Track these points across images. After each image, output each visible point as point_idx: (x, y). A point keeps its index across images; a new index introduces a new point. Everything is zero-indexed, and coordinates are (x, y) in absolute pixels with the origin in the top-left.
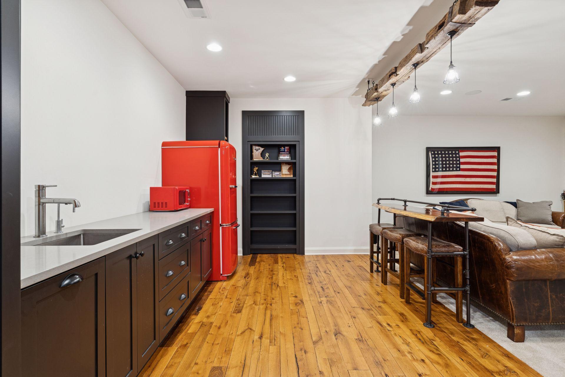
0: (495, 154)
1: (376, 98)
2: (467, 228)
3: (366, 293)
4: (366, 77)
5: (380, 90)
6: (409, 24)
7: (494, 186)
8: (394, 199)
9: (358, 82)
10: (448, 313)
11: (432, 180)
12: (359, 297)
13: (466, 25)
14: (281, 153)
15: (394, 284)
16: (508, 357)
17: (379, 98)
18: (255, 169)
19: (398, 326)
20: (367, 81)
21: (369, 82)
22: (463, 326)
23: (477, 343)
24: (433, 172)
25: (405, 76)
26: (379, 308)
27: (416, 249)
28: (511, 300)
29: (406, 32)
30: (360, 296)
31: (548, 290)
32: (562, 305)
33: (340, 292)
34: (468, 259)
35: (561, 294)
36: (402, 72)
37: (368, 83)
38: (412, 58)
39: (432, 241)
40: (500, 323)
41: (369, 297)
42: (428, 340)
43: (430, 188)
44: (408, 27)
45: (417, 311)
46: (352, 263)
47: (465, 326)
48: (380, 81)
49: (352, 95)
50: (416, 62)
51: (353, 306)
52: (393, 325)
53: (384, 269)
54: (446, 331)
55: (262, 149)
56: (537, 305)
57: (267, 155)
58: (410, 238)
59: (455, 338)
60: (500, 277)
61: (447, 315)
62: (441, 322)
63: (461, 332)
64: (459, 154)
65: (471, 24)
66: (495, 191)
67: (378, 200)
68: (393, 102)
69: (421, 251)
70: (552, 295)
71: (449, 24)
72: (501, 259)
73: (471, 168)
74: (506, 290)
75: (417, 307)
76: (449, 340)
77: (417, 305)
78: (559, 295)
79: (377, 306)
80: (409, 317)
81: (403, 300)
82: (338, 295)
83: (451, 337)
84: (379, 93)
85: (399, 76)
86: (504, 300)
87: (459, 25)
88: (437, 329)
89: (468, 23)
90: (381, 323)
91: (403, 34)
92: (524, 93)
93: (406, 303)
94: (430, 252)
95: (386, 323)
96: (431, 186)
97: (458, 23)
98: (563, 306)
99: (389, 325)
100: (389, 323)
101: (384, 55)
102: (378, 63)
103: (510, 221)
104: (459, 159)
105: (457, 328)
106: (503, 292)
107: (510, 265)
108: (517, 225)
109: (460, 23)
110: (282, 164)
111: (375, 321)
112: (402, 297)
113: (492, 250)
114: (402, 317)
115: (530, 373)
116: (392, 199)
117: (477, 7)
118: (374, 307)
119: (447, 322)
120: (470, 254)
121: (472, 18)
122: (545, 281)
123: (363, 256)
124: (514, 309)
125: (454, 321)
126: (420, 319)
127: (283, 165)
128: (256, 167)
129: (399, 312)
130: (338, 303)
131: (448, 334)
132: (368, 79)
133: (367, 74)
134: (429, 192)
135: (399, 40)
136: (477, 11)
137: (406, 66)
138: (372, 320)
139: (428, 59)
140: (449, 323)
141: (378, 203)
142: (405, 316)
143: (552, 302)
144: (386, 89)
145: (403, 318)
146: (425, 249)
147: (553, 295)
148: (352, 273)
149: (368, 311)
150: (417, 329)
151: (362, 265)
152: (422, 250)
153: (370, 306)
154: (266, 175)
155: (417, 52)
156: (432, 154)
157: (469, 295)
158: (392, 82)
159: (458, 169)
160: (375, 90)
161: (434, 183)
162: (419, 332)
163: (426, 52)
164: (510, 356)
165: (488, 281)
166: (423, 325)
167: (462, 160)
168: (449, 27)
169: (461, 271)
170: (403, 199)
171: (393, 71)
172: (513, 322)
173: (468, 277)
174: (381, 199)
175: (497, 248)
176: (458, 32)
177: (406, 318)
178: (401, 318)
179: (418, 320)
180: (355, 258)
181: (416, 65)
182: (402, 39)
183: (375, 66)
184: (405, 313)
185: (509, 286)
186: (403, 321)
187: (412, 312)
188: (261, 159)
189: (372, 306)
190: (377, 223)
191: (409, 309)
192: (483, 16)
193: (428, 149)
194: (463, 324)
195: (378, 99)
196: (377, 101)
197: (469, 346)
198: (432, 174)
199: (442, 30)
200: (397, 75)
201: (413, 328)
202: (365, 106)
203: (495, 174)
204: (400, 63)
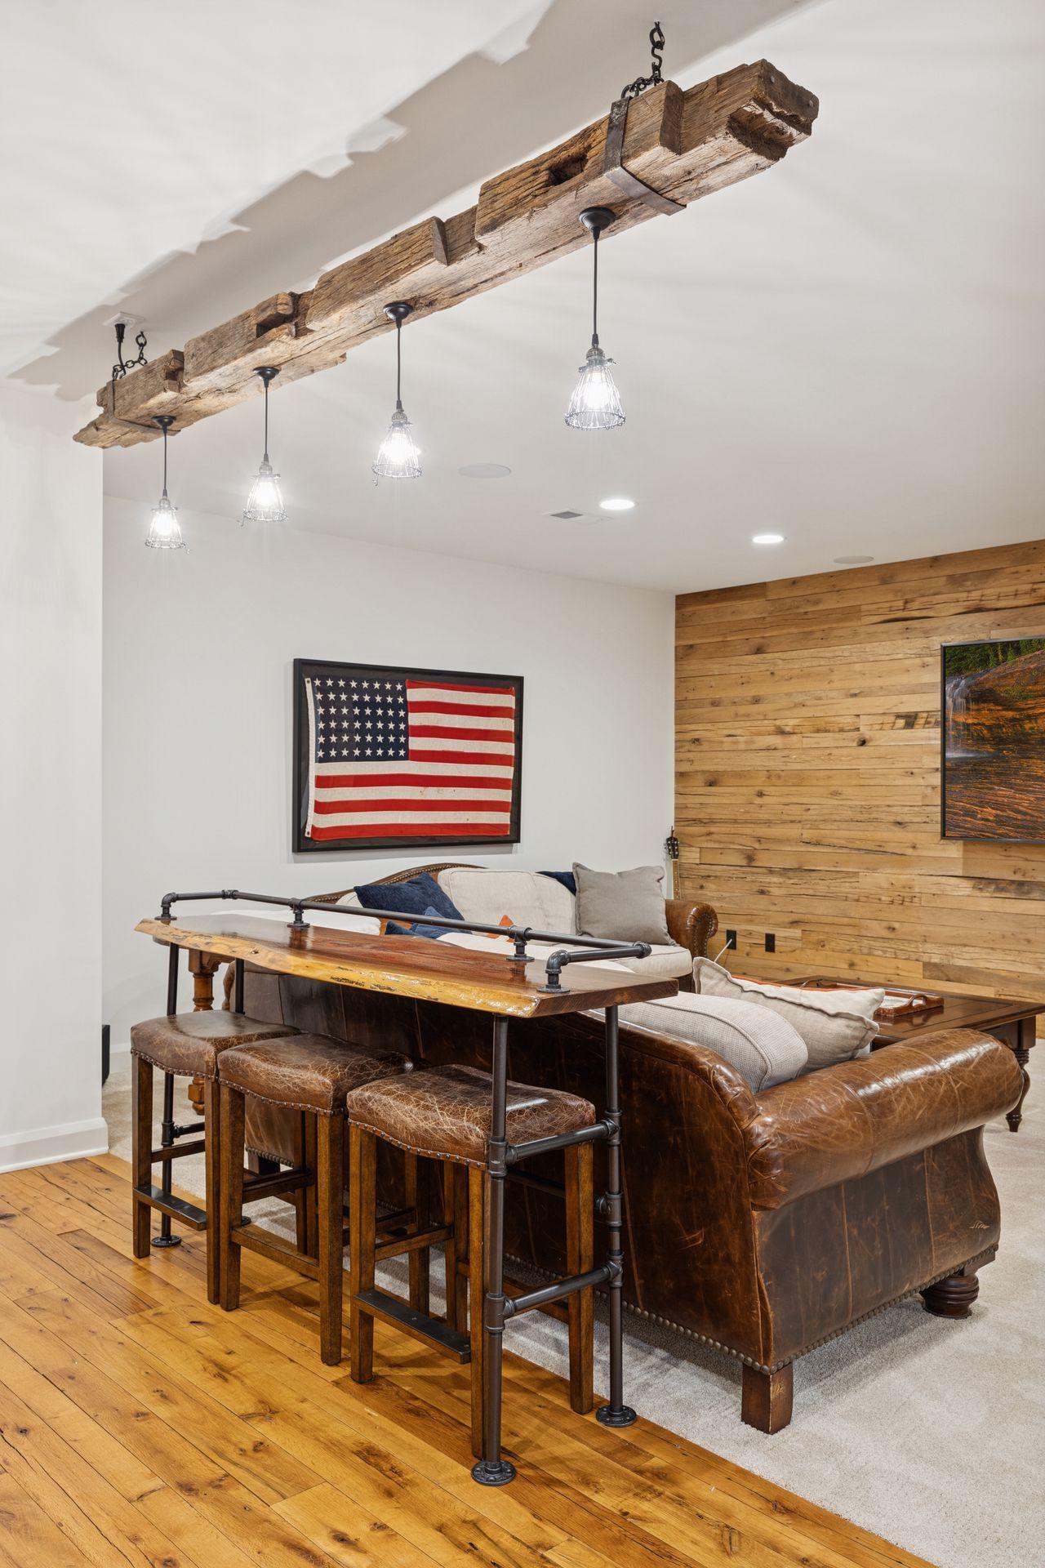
0: (508, 701)
1: (160, 419)
2: (614, 1024)
3: (164, 1387)
4: (112, 303)
5: (195, 385)
6: (395, 115)
7: (504, 818)
8: (233, 895)
9: (69, 319)
10: (529, 1380)
11: (314, 794)
12: (142, 1425)
13: (661, 200)
15: (264, 1295)
16: (787, 1511)
17: (172, 419)
19: (382, 1527)
20: (110, 323)
21: (120, 329)
22: (601, 1425)
23: (682, 1492)
24: (320, 760)
25: (332, 349)
26: (259, 1455)
27: (422, 1139)
28: (762, 1281)
29: (372, 145)
30: (143, 1414)
31: (843, 1213)
32: (871, 1255)
33: (31, 1421)
34: (616, 1148)
35: (869, 1219)
36: (327, 326)
37: (115, 334)
38: (398, 273)
39: (508, 1095)
40: (693, 1366)
41: (187, 1407)
42: (526, 1551)
43: (309, 829)
44: (388, 123)
45: (416, 1412)
46: (21, 1222)
47: (607, 1423)
48: (203, 339)
49: (13, 376)
50: (408, 297)
51: (135, 1492)
52: (359, 1530)
53: (224, 1235)
54: (561, 1476)
56: (822, 1276)
58: (378, 1088)
59: (605, 1500)
60: (727, 1202)
61: (526, 1390)
62: (525, 1433)
63: (608, 1455)
64: (403, 693)
65: (676, 205)
66: (509, 833)
67: (166, 906)
68: (266, 457)
69: (449, 1145)
70: (853, 1230)
71: (609, 173)
72: (733, 1134)
73: (441, 749)
74: (747, 1245)
75: (407, 1389)
76: (591, 1518)
77: (406, 1379)
79: (248, 1445)
80: (402, 1458)
81: (341, 1372)
82: (23, 1443)
83: (590, 1500)
84: (184, 396)
85: (309, 338)
86: (738, 1287)
87: (642, 189)
88: (528, 1479)
89: (669, 195)
90: (308, 1545)
91: (354, 150)
92: (618, 504)
93: (361, 1383)
94: (502, 1150)
95: (325, 1532)
96: (314, 820)
97: (641, 182)
98: (873, 1259)
99: (341, 1538)
100: (342, 1528)
101: (237, 220)
102: (193, 251)
103: (707, 976)
104: (406, 715)
105: (588, 1445)
106: (736, 1256)
107: (766, 1155)
108: (730, 987)
109: (645, 184)
111: (274, 1544)
112: (331, 1357)
113: (701, 1104)
114: (376, 1466)
115: (869, 1552)
116: (224, 896)
117: (732, 143)
118: (235, 1457)
119: (544, 1426)
120: (625, 1127)
121: (691, 180)
123: (64, 1170)
124: (771, 1315)
125: (557, 1409)
126: (446, 1452)
129: (349, 1443)
130: (46, 1501)
131: (574, 1486)
132: (119, 315)
133: (123, 289)
134: (305, 843)
135: (327, 172)
136: (723, 159)
137: (361, 302)
138: (257, 1542)
139: (458, 295)
140: (551, 1430)
141: (166, 917)
142: (386, 1457)
143: (854, 1255)
144: (223, 384)
145: (381, 1470)
146: (473, 1139)
147: (855, 1226)
148: (53, 1287)
149: (216, 1492)
150: (460, 1509)
151: (77, 1223)
152: (456, 1142)
153: (214, 1457)
155: (430, 255)
156: (316, 690)
157: (617, 1293)
158: (269, 360)
159: (402, 753)
160: (167, 378)
161: (321, 808)
162: (474, 1524)
163: (467, 264)
164: (789, 1505)
165: (677, 1220)
166: (474, 1482)
167: (415, 719)
168: (603, 185)
169: (590, 1198)
170: (288, 896)
171: (285, 309)
172: (766, 1364)
173: (617, 1223)
174: (176, 898)
175: (723, 1096)
176: (619, 218)
177: (392, 1469)
178: (374, 1477)
179: (442, 1457)
180: (33, 1193)
181: (402, 311)
182: (343, 174)
183: (179, 259)
184: (382, 1444)
185: (757, 1233)
186: (389, 1494)
187: (400, 1422)
189: (221, 1455)
190: (162, 1012)
191: (386, 1414)
192: (726, 184)
193: (304, 669)
194: (599, 1417)
195: (170, 423)
196: (165, 433)
197: (662, 1515)
198: (315, 769)
199: (570, 189)
200: (300, 332)
201: (445, 1517)
202: (90, 444)
203: (507, 772)
204: (329, 282)
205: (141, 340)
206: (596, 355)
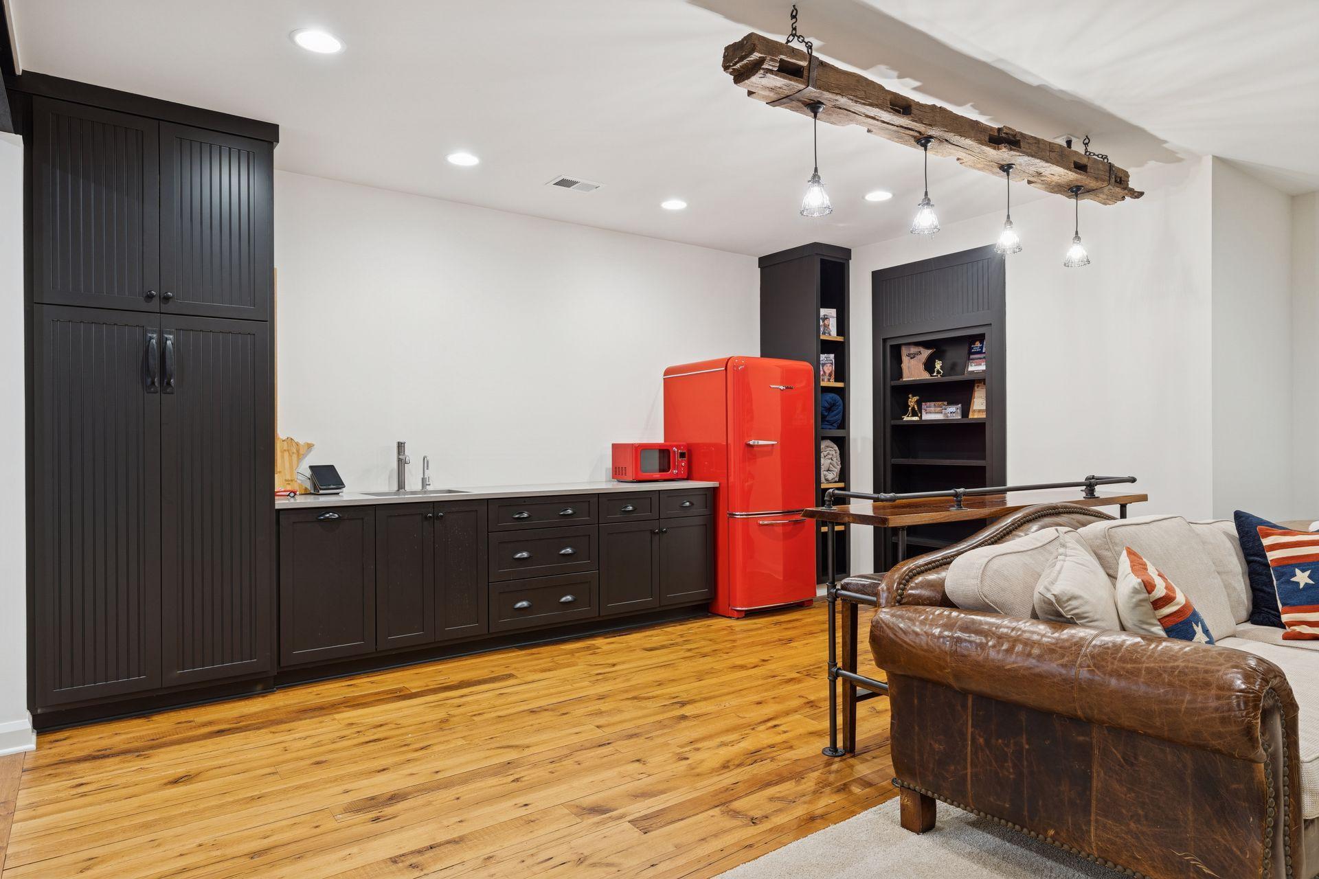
14: (972, 357)
18: (912, 401)
31: (967, 716)
32: (999, 770)
35: (1000, 741)
55: (926, 353)
56: (939, 748)
57: (938, 365)
68: (1008, 215)
70: (978, 737)
78: (993, 741)
98: (1001, 775)
110: (976, 385)
122: (964, 693)
127: (978, 386)
128: (913, 396)
143: (975, 753)
147: (980, 736)
154: (933, 413)
188: (925, 376)
196: (1077, 196)
205: (1087, 141)
206: (816, 178)
